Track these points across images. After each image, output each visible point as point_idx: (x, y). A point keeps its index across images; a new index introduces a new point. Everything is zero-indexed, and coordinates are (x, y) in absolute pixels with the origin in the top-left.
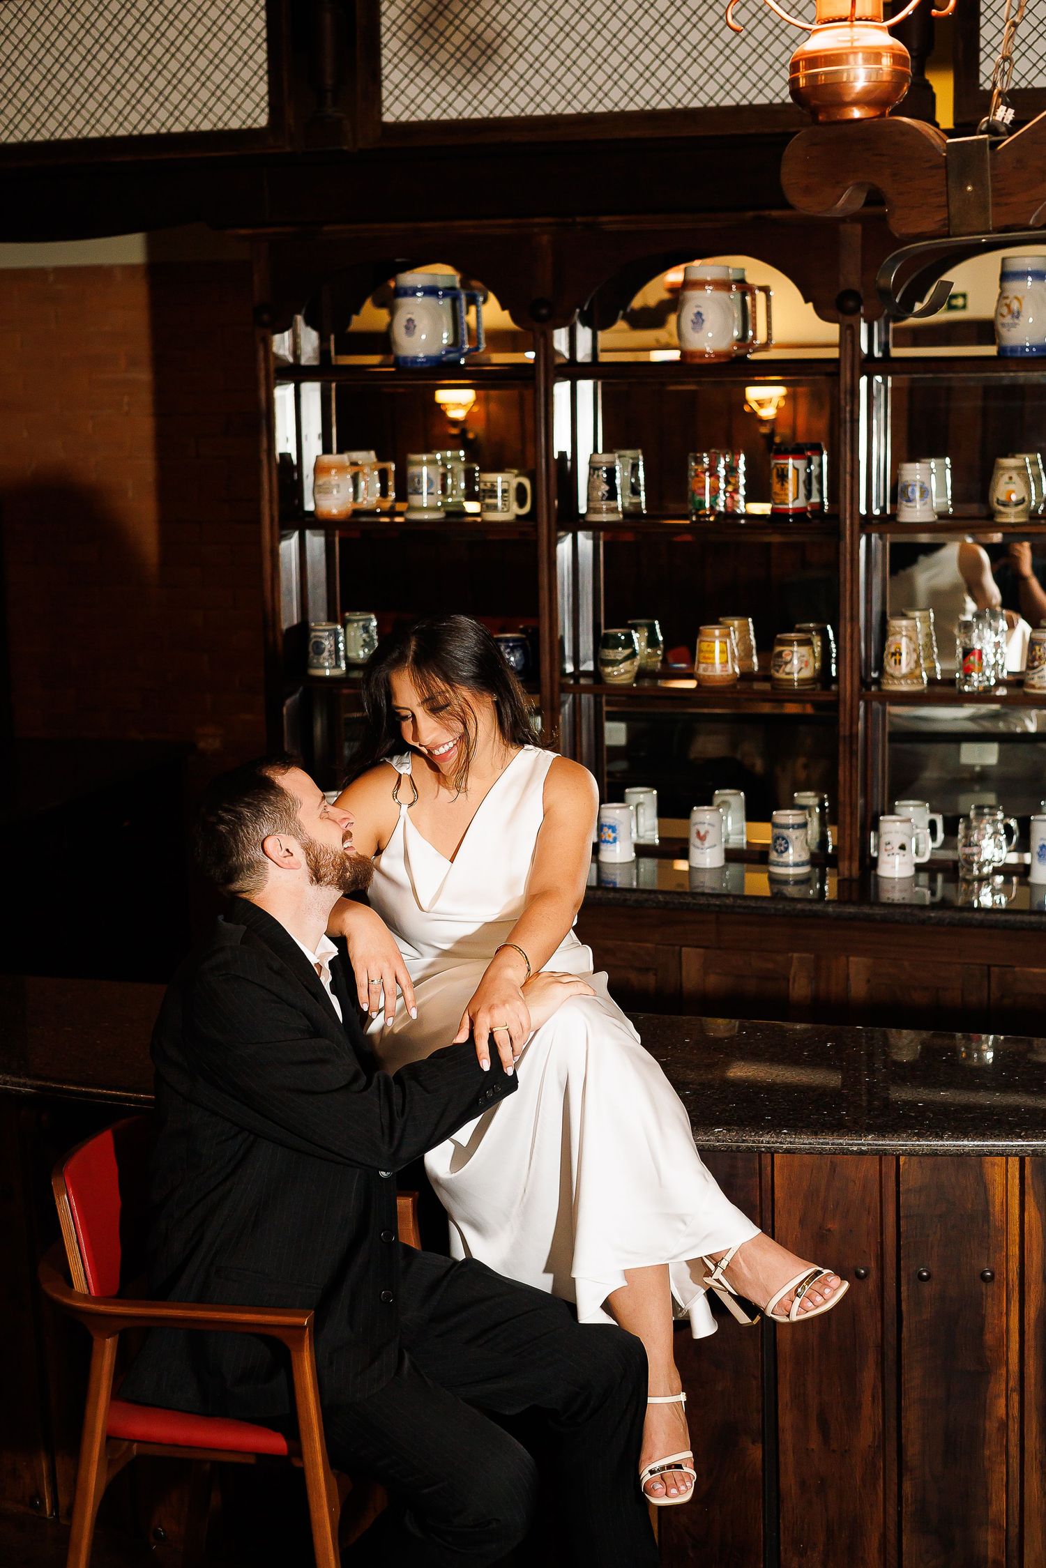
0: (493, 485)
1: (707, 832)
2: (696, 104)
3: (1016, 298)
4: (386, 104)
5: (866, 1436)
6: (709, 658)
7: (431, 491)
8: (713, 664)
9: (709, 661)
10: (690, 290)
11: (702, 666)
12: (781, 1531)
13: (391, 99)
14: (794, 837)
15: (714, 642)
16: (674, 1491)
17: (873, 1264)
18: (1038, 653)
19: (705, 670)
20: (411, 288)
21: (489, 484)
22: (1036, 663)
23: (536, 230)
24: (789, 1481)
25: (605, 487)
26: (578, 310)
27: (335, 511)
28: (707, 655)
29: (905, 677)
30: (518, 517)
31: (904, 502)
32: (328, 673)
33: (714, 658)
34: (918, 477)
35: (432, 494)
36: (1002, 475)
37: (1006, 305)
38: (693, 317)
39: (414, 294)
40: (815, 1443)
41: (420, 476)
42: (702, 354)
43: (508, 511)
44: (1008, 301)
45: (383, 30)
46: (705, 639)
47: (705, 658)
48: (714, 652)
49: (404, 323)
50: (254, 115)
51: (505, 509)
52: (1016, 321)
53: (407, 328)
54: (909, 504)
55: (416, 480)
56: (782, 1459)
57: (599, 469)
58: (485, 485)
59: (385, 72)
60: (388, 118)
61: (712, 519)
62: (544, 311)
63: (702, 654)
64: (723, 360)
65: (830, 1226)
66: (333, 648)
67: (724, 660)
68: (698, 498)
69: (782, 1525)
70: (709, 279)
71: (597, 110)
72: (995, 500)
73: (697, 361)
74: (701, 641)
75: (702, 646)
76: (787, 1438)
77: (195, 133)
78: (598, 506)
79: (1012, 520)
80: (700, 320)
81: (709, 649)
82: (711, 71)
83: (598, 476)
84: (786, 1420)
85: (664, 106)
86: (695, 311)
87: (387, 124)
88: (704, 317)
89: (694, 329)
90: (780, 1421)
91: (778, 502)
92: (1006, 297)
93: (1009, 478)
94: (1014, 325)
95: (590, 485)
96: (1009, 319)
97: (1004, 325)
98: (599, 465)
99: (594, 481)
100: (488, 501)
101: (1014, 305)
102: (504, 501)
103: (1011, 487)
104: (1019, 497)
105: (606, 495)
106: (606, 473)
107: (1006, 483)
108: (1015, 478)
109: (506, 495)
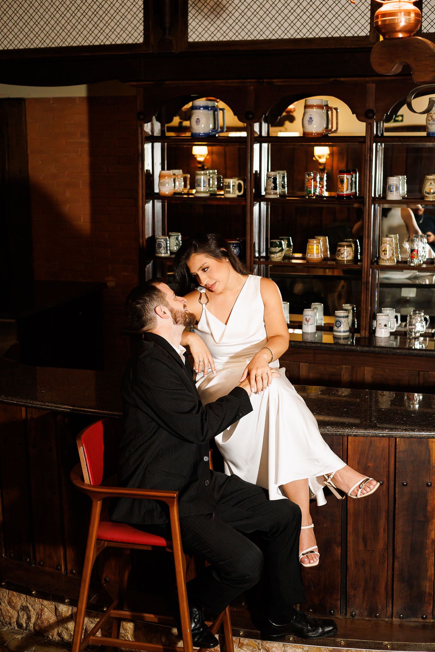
0: (229, 184)
1: (309, 319)
2: (311, 36)
4: (190, 34)
5: (381, 544)
6: (312, 252)
7: (205, 185)
8: (313, 254)
9: (312, 253)
10: (307, 109)
11: (309, 255)
12: (348, 581)
13: (192, 32)
14: (343, 321)
15: (314, 245)
16: (312, 561)
17: (385, 480)
19: (310, 256)
20: (198, 106)
21: (227, 183)
23: (248, 84)
24: (351, 562)
25: (273, 185)
26: (264, 116)
27: (167, 193)
28: (311, 250)
29: (388, 260)
30: (238, 196)
31: (389, 192)
32: (163, 255)
33: (314, 252)
34: (395, 182)
35: (205, 186)
36: (428, 182)
38: (309, 119)
39: (199, 109)
40: (361, 547)
41: (200, 180)
42: (312, 134)
44: (431, 115)
45: (189, 5)
46: (310, 244)
47: (310, 251)
48: (314, 249)
49: (196, 120)
50: (138, 38)
51: (234, 193)
52: (434, 122)
53: (196, 122)
54: (391, 193)
55: (199, 181)
56: (348, 553)
57: (270, 178)
59: (190, 22)
60: (190, 40)
61: (314, 197)
62: (251, 116)
63: (309, 250)
64: (320, 136)
65: (369, 465)
66: (165, 246)
67: (318, 252)
68: (309, 189)
69: (348, 578)
70: (315, 104)
71: (272, 38)
72: (425, 192)
73: (310, 136)
74: (309, 245)
75: (309, 247)
76: (350, 545)
77: (114, 44)
78: (270, 192)
79: (431, 200)
80: (311, 121)
81: (312, 248)
82: (317, 23)
83: (270, 180)
84: (351, 538)
85: (298, 37)
86: (309, 117)
87: (190, 42)
88: (313, 119)
89: (308, 124)
90: (348, 539)
91: (340, 191)
92: (431, 113)
93: (431, 183)
94: (434, 124)
95: (267, 184)
96: (432, 122)
97: (430, 124)
98: (271, 176)
99: (269, 183)
100: (227, 189)
101: (434, 116)
102: (233, 189)
103: (431, 187)
104: (434, 191)
105: (273, 188)
106: (273, 179)
107: (429, 185)
108: (433, 183)
109: (234, 187)
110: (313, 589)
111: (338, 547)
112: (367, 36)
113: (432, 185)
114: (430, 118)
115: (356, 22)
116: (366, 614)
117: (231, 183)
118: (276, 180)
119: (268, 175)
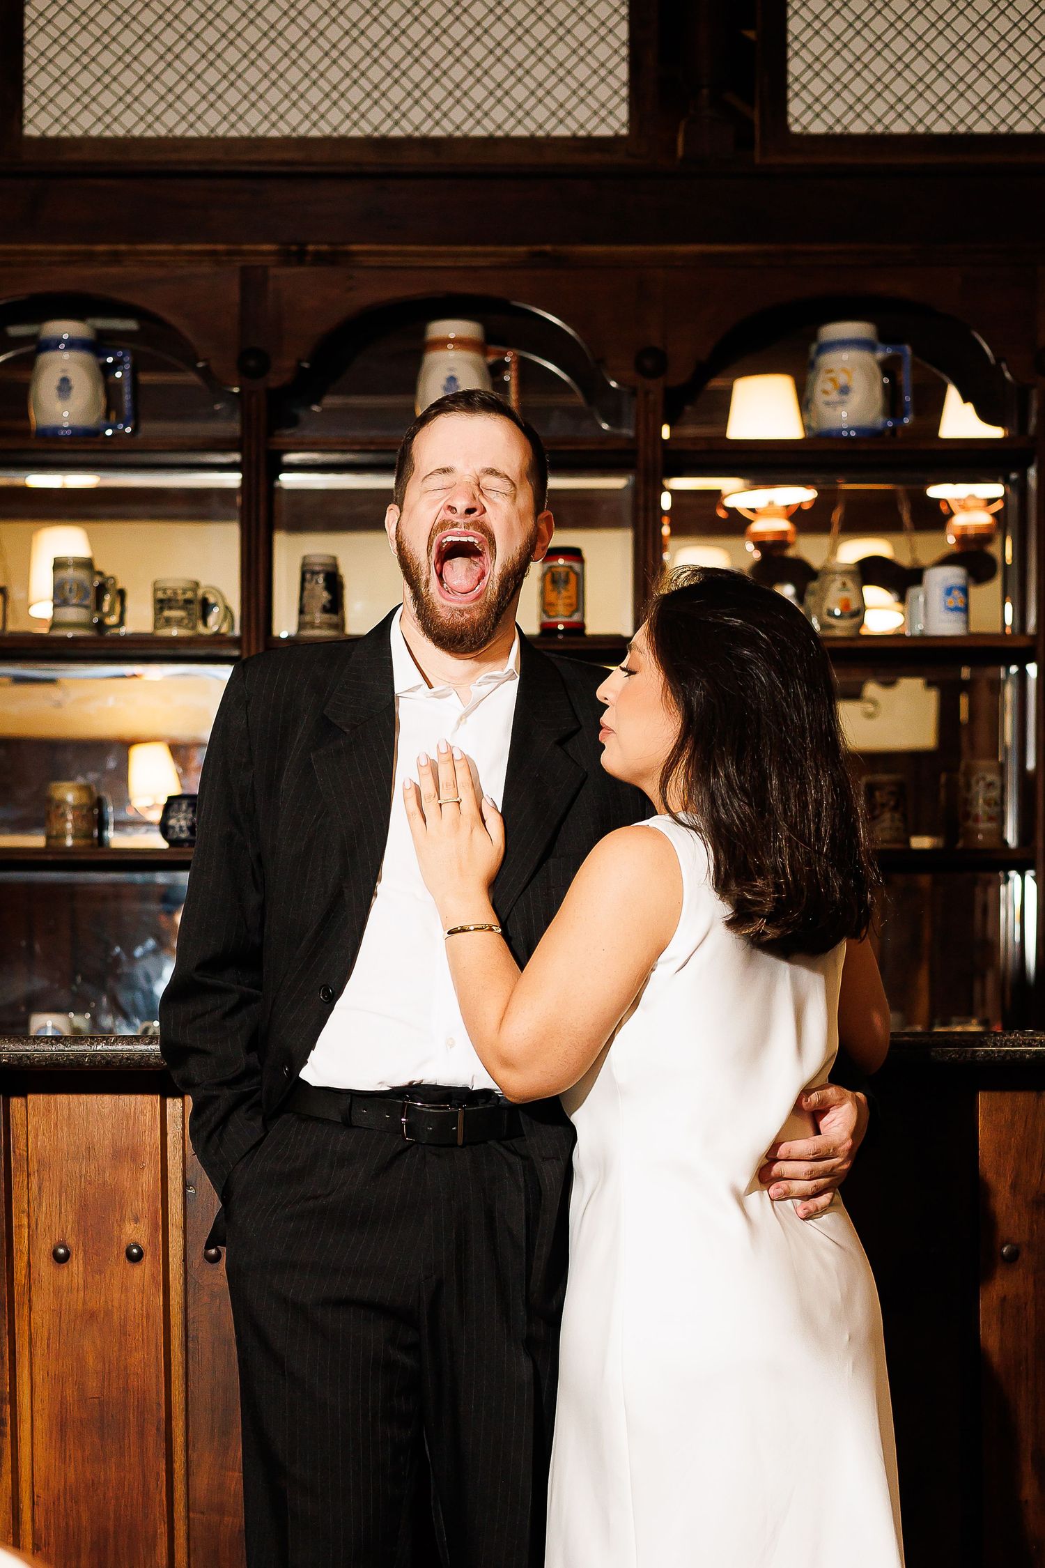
0: (175, 593)
3: (844, 370)
4: (29, 114)
7: (86, 602)
10: (433, 350)
13: (36, 108)
20: (52, 341)
21: (169, 592)
22: (877, 812)
25: (325, 596)
35: (86, 606)
36: (833, 581)
37: (830, 380)
38: (446, 382)
39: (58, 348)
43: (192, 628)
44: (832, 375)
45: (27, 22)
49: (55, 383)
51: (190, 626)
52: (845, 398)
53: (59, 390)
55: (67, 588)
57: (314, 573)
58: (165, 593)
59: (29, 74)
60: (30, 131)
62: (255, 364)
71: (311, 134)
72: (827, 610)
78: (317, 620)
82: (458, 94)
83: (317, 583)
86: (448, 374)
87: (30, 138)
88: (460, 383)
91: (551, 614)
92: (830, 371)
93: (844, 584)
94: (842, 403)
95: (306, 593)
96: (834, 396)
97: (827, 404)
98: (317, 568)
99: (313, 589)
100: (167, 613)
101: (842, 379)
102: (189, 614)
103: (846, 594)
104: (854, 606)
105: (328, 606)
106: (326, 579)
107: (840, 590)
108: (850, 584)
109: (191, 606)
112: (617, 138)
113: (848, 590)
114: (829, 386)
115: (582, 93)
117: (180, 592)
118: (334, 583)
119: (307, 564)
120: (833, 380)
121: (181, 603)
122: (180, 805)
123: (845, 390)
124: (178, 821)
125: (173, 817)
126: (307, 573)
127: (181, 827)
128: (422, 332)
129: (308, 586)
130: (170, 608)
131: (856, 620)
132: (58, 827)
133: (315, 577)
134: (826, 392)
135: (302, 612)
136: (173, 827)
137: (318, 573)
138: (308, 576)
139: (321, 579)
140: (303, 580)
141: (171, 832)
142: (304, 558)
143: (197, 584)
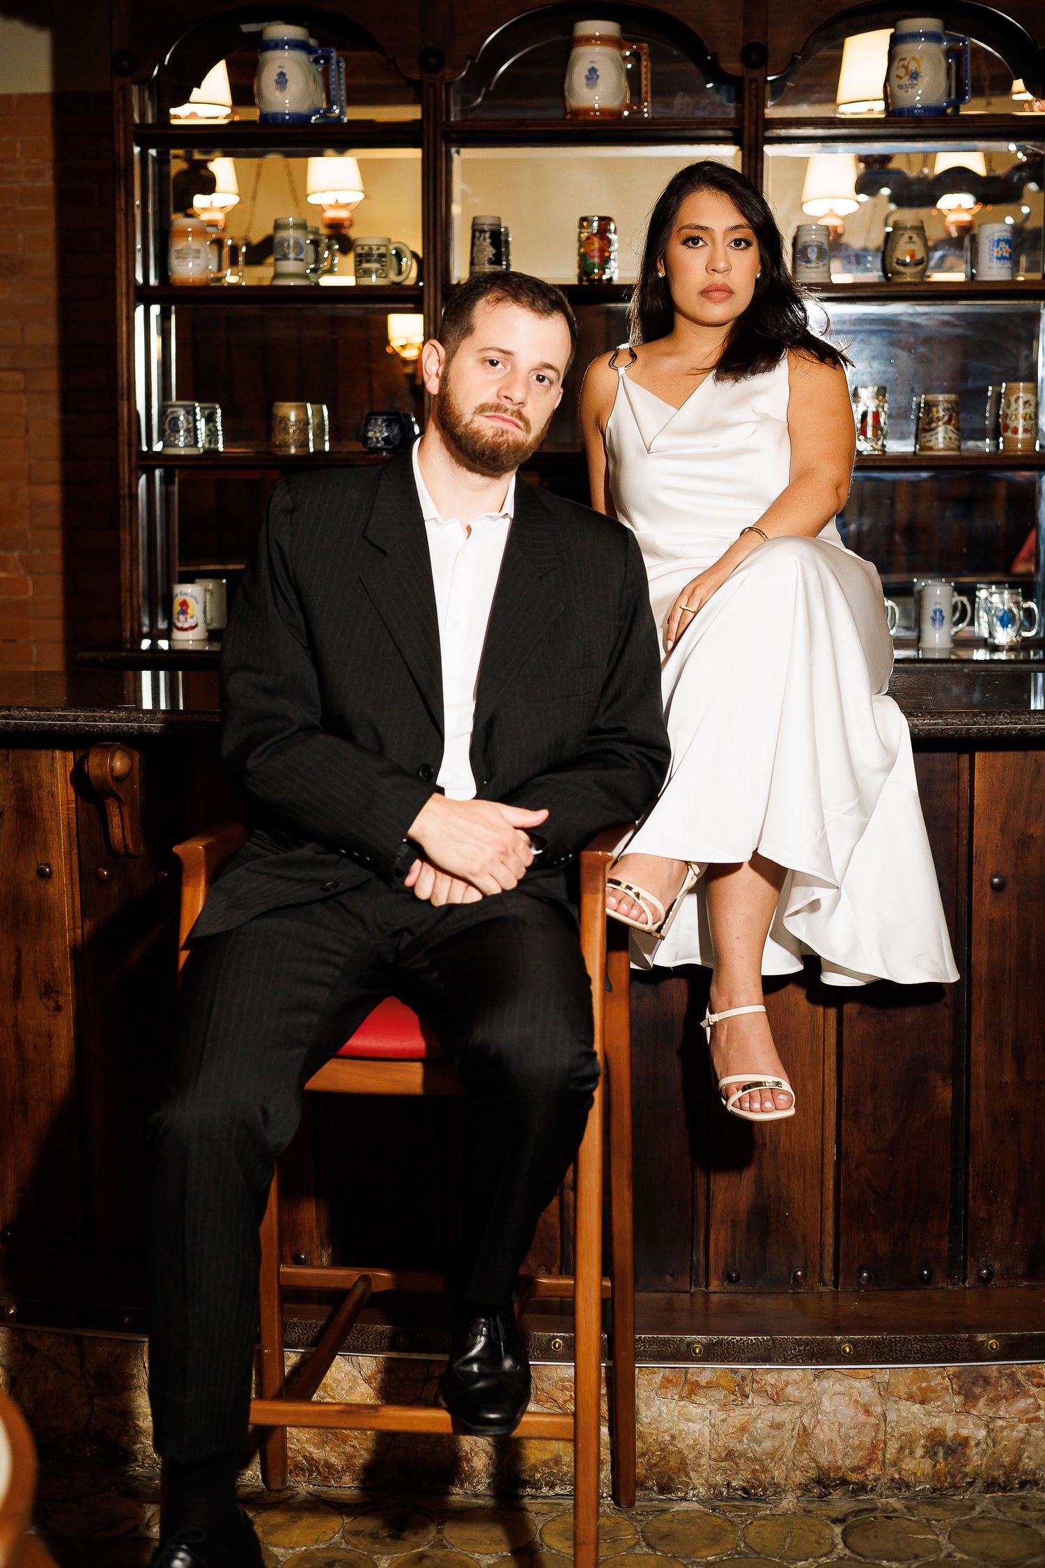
0: (371, 248)
3: (914, 59)
7: (301, 257)
10: (580, 46)
12: (970, 1178)
18: (936, 415)
20: (276, 41)
21: (366, 248)
24: (980, 1120)
25: (492, 251)
26: (468, 62)
27: (193, 278)
31: (803, 264)
32: (186, 452)
35: (302, 260)
36: (901, 236)
37: (903, 66)
38: (587, 73)
39: (281, 48)
40: (1009, 1075)
41: (289, 241)
43: (385, 277)
44: (905, 63)
49: (274, 77)
51: (383, 275)
52: (915, 82)
53: (278, 82)
54: (809, 265)
55: (286, 244)
56: (973, 1096)
57: (482, 231)
58: (363, 249)
62: (435, 60)
66: (191, 426)
68: (590, 260)
69: (971, 1170)
70: (597, 34)
72: (895, 260)
76: (980, 1071)
79: (908, 279)
80: (595, 77)
83: (485, 239)
84: (979, 1051)
86: (590, 66)
88: (598, 73)
89: (587, 85)
90: (972, 1053)
92: (903, 59)
93: (911, 238)
94: (913, 86)
95: (475, 249)
96: (906, 81)
97: (900, 87)
98: (486, 228)
99: (481, 244)
100: (365, 265)
101: (913, 66)
102: (382, 266)
103: (912, 247)
104: (919, 256)
105: (493, 259)
106: (491, 237)
107: (906, 243)
108: (915, 238)
109: (384, 259)
110: (873, 1212)
111: (943, 1080)
113: (913, 243)
114: (902, 72)
116: (1020, 1271)
117: (374, 248)
118: (499, 239)
119: (478, 224)
120: (906, 67)
121: (375, 257)
122: (376, 420)
123: (915, 76)
124: (375, 433)
125: (372, 431)
126: (476, 230)
127: (377, 438)
128: (570, 30)
129: (477, 242)
130: (368, 261)
131: (920, 267)
132: (281, 438)
133: (483, 234)
134: (899, 77)
135: (472, 263)
136: (371, 438)
137: (484, 231)
138: (477, 234)
139: (488, 235)
140: (473, 237)
141: (369, 442)
142: (474, 219)
143: (389, 240)
